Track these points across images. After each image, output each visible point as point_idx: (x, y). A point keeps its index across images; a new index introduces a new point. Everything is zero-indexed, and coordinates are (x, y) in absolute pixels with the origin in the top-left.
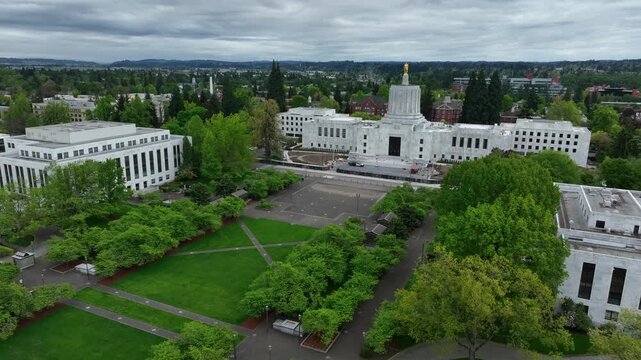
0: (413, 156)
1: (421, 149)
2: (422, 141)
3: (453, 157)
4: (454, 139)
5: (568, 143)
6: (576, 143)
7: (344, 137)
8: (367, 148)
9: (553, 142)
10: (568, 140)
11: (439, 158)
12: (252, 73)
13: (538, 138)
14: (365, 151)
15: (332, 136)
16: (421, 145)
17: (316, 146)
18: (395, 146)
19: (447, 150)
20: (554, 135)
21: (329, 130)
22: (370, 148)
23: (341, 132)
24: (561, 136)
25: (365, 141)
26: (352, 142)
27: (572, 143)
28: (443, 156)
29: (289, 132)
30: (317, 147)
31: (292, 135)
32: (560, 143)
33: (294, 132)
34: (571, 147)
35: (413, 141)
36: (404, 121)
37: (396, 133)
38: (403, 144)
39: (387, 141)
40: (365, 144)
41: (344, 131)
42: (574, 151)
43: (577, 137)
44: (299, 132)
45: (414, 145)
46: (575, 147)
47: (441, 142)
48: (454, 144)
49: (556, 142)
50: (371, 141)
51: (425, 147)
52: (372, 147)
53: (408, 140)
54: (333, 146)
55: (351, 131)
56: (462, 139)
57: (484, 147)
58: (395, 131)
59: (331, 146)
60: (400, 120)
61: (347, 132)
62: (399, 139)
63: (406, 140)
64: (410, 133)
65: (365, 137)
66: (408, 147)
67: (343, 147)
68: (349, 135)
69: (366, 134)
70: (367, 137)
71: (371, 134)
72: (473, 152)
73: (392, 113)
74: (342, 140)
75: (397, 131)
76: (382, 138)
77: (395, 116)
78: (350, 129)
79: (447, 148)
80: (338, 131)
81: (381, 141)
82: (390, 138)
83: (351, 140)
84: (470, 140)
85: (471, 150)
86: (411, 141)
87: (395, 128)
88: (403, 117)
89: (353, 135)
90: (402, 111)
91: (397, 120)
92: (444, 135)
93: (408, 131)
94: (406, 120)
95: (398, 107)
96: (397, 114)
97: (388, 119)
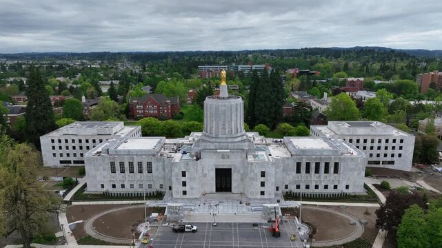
0: (252, 193)
1: (263, 184)
2: (263, 174)
3: (298, 187)
5: (394, 148)
6: (401, 148)
7: (150, 171)
8: (187, 188)
9: (379, 148)
10: (394, 145)
11: (282, 190)
12: (21, 64)
13: (365, 145)
14: (185, 193)
15: (132, 171)
16: (263, 179)
17: (108, 188)
18: (223, 180)
19: (291, 179)
20: (380, 141)
21: (127, 165)
22: (192, 188)
23: (145, 166)
24: (387, 141)
25: (183, 179)
26: (164, 178)
27: (397, 147)
28: (286, 187)
29: (65, 158)
30: (111, 190)
31: (69, 162)
32: (386, 148)
33: (72, 158)
34: (397, 152)
35: (252, 175)
36: (230, 146)
37: (224, 164)
38: (235, 177)
39: (213, 174)
40: (184, 184)
41: (149, 164)
42: (400, 155)
43: (402, 141)
44: (78, 158)
45: (252, 179)
46: (400, 152)
47: (284, 170)
48: (299, 171)
49: (383, 148)
50: (192, 179)
51: (267, 180)
52: (194, 186)
53: (242, 171)
54: (135, 185)
55: (161, 163)
56: (308, 165)
57: (336, 171)
58: (221, 160)
59: (132, 186)
60: (225, 144)
61: (153, 165)
62: (230, 170)
63: (239, 172)
64: (243, 162)
65: (184, 174)
66: (242, 180)
67: (150, 186)
68: (157, 169)
69: (184, 170)
70: (187, 174)
71: (192, 170)
72: (322, 179)
73: (214, 135)
74: (147, 176)
75: (224, 160)
76: (206, 171)
77: (219, 140)
78: (158, 160)
79: (291, 177)
80: (140, 164)
81: (205, 175)
82: (216, 169)
83: (161, 176)
84: (317, 165)
85: (320, 177)
86: (247, 174)
87: (223, 158)
88: (230, 140)
89: (164, 169)
90: (227, 131)
91: (222, 144)
92: (286, 160)
93: (240, 159)
94: (233, 144)
95: (221, 127)
96: (220, 136)
97: (209, 144)
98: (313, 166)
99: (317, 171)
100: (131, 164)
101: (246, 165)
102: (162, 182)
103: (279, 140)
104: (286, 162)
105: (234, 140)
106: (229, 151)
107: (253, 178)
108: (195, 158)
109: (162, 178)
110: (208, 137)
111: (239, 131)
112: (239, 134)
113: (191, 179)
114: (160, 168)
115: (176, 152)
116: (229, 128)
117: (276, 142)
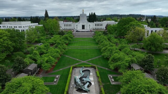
0: (88, 29)
1: (90, 27)
2: (90, 25)
4: (96, 24)
7: (71, 26)
11: (93, 29)
17: (64, 29)
18: (83, 27)
19: (95, 27)
21: (67, 25)
22: (78, 28)
26: (73, 27)
40: (77, 27)
45: (88, 26)
48: (96, 26)
57: (102, 26)
62: (84, 25)
65: (77, 25)
81: (80, 26)
87: (83, 23)
97: (81, 21)
104: (94, 24)
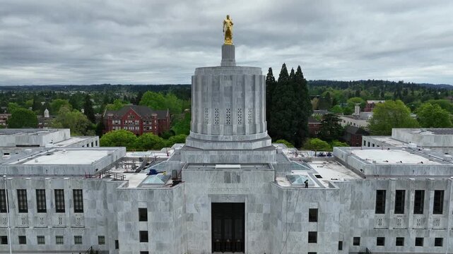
1: (312, 236)
2: (313, 215)
3: (381, 241)
7: (79, 209)
8: (150, 245)
15: (42, 209)
16: (312, 227)
22: (160, 246)
23: (68, 197)
25: (142, 226)
26: (106, 222)
28: (357, 241)
35: (290, 217)
36: (242, 157)
37: (230, 193)
38: (252, 221)
39: (206, 214)
40: (144, 237)
41: (78, 194)
45: (290, 226)
47: (353, 207)
50: (161, 226)
51: (323, 229)
52: (166, 242)
53: (266, 209)
54: (48, 239)
55: (100, 192)
56: (400, 195)
58: (224, 185)
59: (41, 239)
60: (232, 153)
61: (86, 196)
63: (260, 210)
64: (269, 190)
65: (143, 215)
66: (266, 227)
67: (78, 239)
68: (93, 205)
69: (143, 206)
70: (149, 214)
71: (161, 206)
72: (430, 225)
73: (209, 137)
74: (74, 220)
75: (229, 186)
76: (191, 209)
77: (218, 146)
78: (95, 186)
79: (367, 221)
80: (59, 194)
81: (189, 218)
82: (213, 205)
83: (100, 218)
84: (419, 195)
85: (424, 220)
86: (279, 217)
87: (228, 180)
88: (240, 146)
89: (105, 204)
90: (235, 129)
91: (224, 153)
92: (357, 186)
93: (261, 184)
94: (248, 153)
95: (222, 120)
96: (221, 137)
97: (199, 153)
98: (411, 199)
99: (419, 208)
100: (41, 194)
101: (276, 196)
102: (101, 231)
103: (325, 153)
104: (357, 189)
105: (248, 146)
106: (239, 166)
107: (291, 224)
108: (171, 182)
109: (101, 224)
110: (199, 140)
111: (258, 130)
112: (258, 136)
113: (158, 226)
114: (99, 202)
115: (138, 171)
116: (239, 122)
117: (322, 155)
